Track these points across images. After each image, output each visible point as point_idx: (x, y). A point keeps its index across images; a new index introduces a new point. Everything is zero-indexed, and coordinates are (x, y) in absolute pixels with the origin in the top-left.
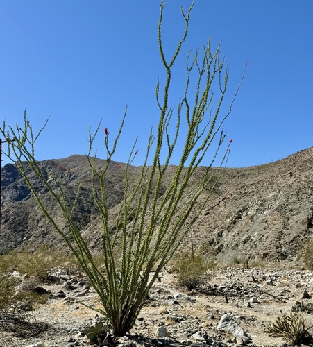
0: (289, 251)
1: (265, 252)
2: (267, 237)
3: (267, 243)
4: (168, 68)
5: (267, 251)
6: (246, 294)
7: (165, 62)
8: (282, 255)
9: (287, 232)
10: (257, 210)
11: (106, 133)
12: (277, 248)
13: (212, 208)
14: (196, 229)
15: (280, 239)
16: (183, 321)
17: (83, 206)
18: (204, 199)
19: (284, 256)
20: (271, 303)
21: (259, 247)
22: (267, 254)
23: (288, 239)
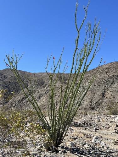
0: (95, 107)
1: (86, 107)
2: (86, 101)
3: (86, 103)
4: (78, 31)
5: (87, 107)
6: (91, 126)
7: (77, 29)
8: (93, 108)
9: (94, 99)
10: (82, 90)
11: (54, 59)
12: (90, 105)
13: (64, 90)
14: (57, 98)
15: (92, 102)
16: (76, 139)
17: (10, 90)
18: (60, 86)
19: (93, 109)
20: (103, 129)
21: (83, 105)
22: (86, 108)
23: (95, 102)
